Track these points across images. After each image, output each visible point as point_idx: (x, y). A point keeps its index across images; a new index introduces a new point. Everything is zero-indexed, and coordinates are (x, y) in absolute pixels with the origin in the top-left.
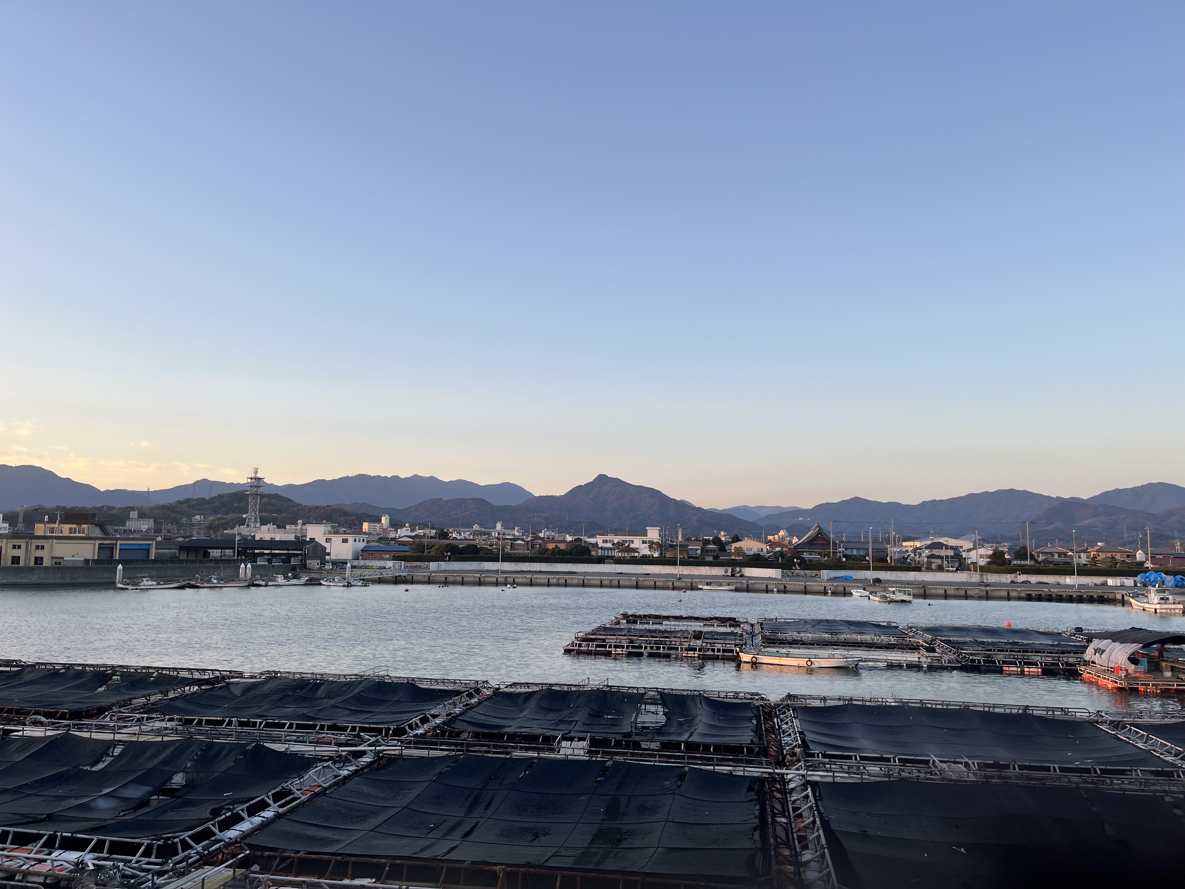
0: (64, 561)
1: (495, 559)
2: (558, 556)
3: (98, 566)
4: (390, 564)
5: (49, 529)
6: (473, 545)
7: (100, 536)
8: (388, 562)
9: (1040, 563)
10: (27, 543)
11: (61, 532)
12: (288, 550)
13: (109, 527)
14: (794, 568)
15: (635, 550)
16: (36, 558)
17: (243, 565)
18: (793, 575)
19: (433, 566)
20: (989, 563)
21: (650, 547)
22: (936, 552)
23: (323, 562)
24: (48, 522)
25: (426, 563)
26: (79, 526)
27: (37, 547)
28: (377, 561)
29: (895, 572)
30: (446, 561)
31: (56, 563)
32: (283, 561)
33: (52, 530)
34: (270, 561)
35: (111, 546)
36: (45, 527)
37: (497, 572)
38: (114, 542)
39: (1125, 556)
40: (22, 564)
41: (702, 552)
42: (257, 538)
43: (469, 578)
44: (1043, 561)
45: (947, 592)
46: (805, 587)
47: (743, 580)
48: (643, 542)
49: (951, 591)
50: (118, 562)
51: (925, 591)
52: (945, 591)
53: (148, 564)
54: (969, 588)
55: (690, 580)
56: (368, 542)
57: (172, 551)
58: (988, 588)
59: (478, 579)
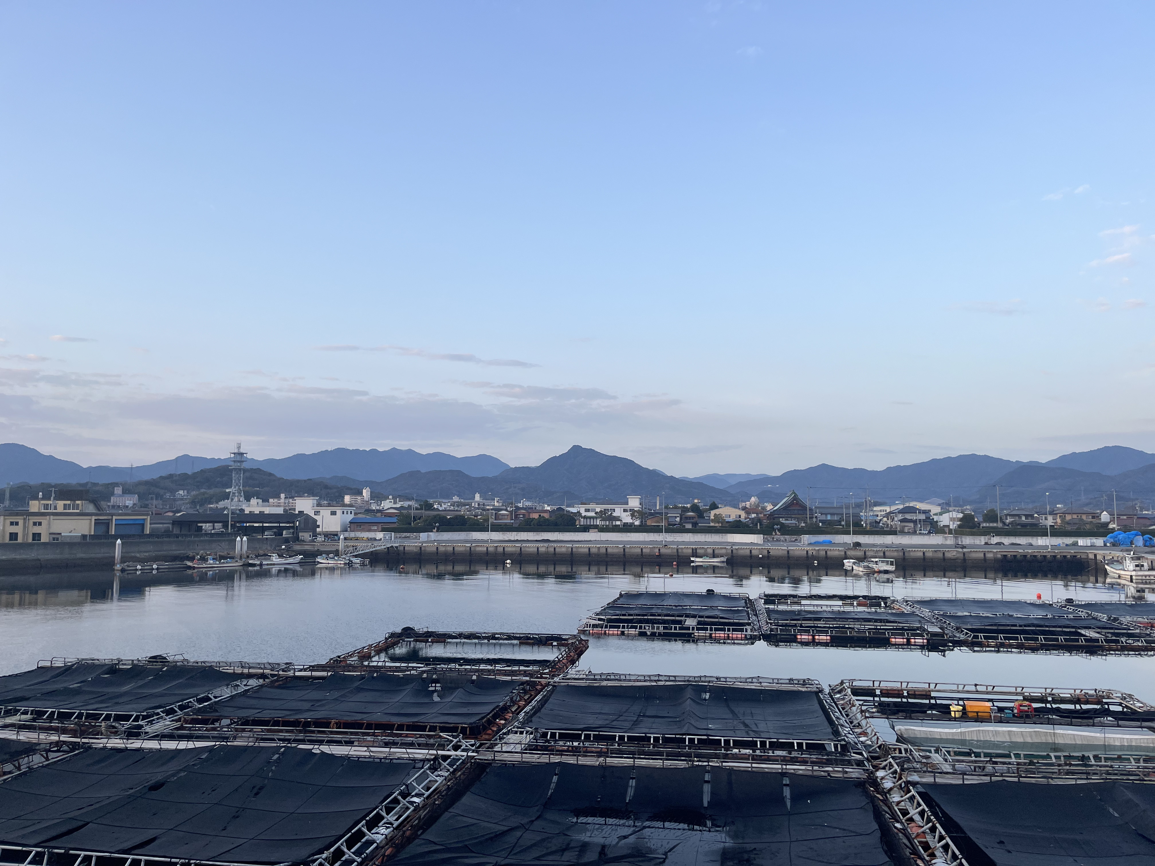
0: (62, 537)
1: (484, 529)
2: (543, 525)
3: (96, 541)
4: (380, 535)
5: (43, 505)
6: (459, 516)
7: (94, 511)
8: (378, 533)
9: (1008, 525)
10: (24, 519)
11: (55, 508)
12: (279, 523)
13: (102, 502)
14: (774, 533)
15: (617, 519)
16: (34, 534)
17: (238, 539)
18: (773, 541)
19: (423, 536)
20: (959, 526)
21: (632, 516)
22: (908, 516)
23: (315, 535)
24: (43, 499)
25: (415, 534)
26: (72, 502)
27: (35, 524)
28: (367, 533)
29: (873, 536)
30: (435, 531)
31: (54, 539)
32: (275, 534)
33: (46, 507)
34: (262, 534)
35: (107, 521)
36: (40, 503)
37: (486, 541)
38: (110, 517)
39: (1091, 517)
40: (20, 540)
41: (681, 519)
42: (247, 512)
43: (460, 548)
44: (1011, 523)
45: (926, 554)
46: (788, 551)
47: (727, 545)
48: (625, 511)
49: (929, 554)
50: (116, 537)
51: (904, 553)
52: (924, 553)
53: (144, 539)
54: (947, 550)
55: (676, 546)
56: (356, 514)
57: (165, 525)
58: (965, 550)
59: (469, 549)
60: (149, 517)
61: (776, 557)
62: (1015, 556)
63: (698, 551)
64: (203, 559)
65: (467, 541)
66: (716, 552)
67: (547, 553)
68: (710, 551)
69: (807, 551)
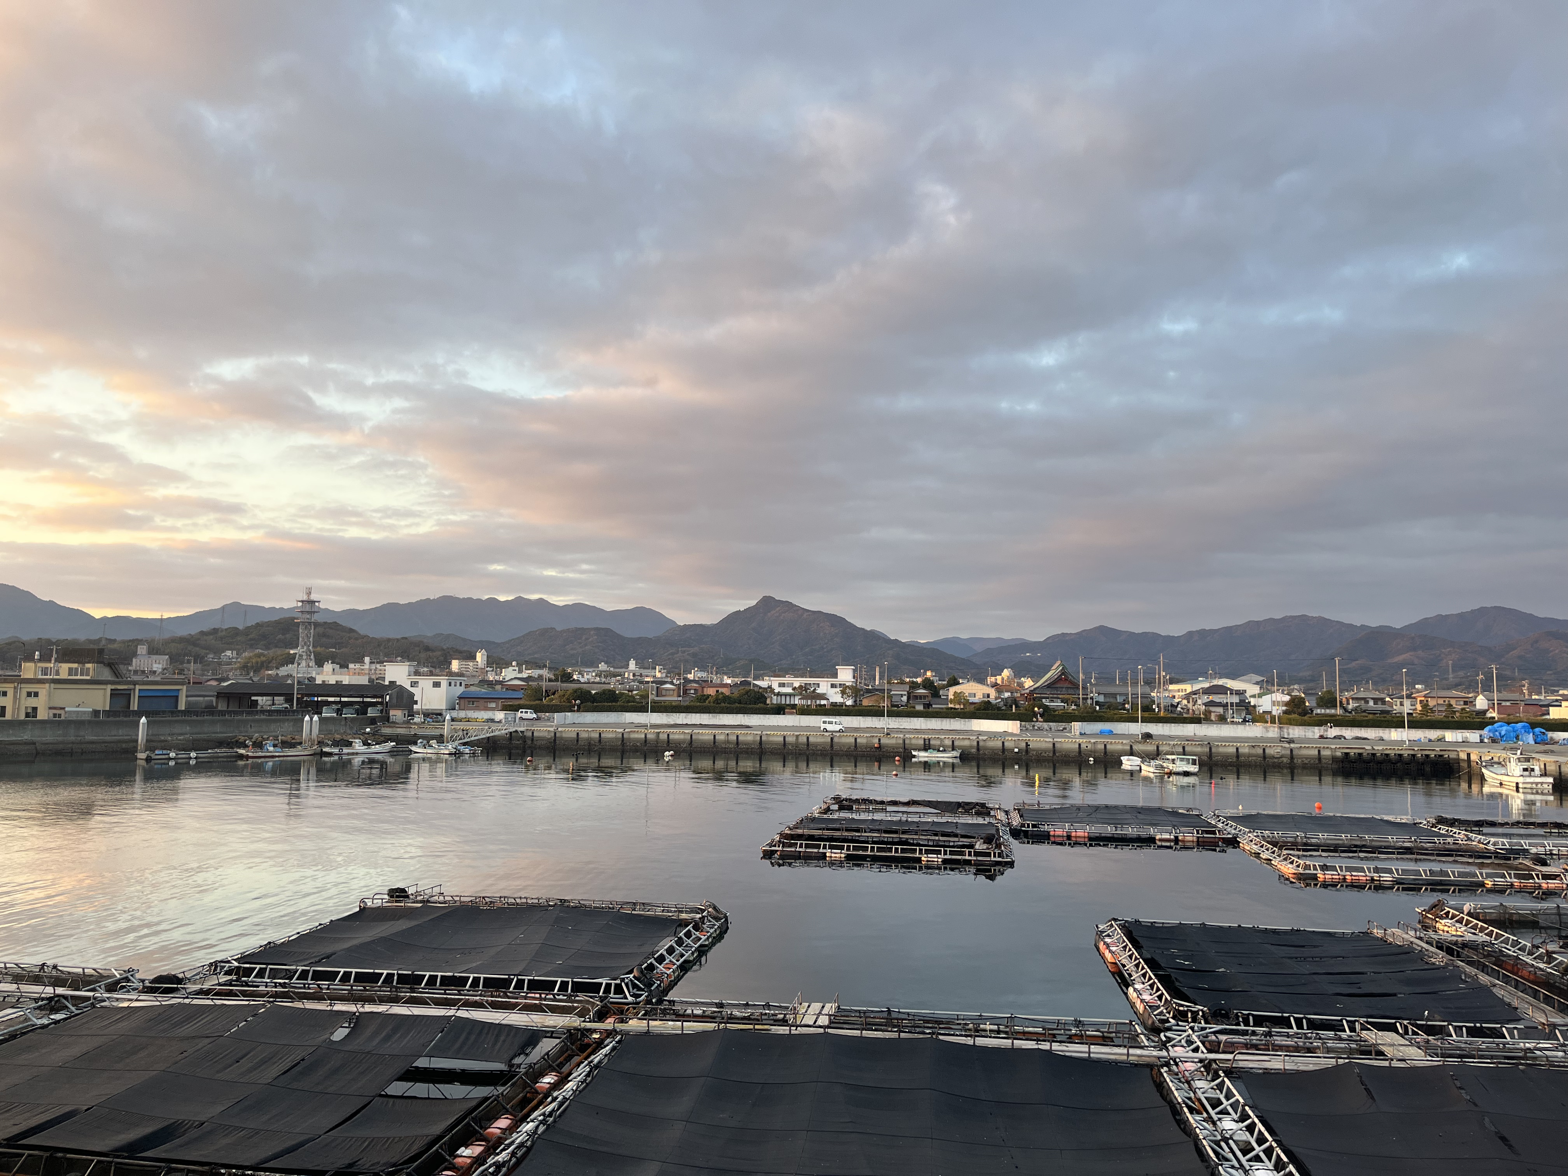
0: (66, 712)
1: (641, 708)
2: (723, 705)
3: (111, 719)
4: (500, 715)
5: (40, 669)
6: (610, 691)
7: (110, 678)
8: (497, 713)
9: (1350, 712)
10: (15, 688)
11: (57, 673)
12: (362, 696)
13: (121, 667)
14: (1035, 719)
15: (823, 697)
16: (26, 708)
17: (307, 718)
18: (1034, 729)
19: (558, 717)
20: (1285, 712)
21: (843, 693)
22: (1217, 698)
23: (412, 714)
24: (40, 660)
25: (547, 714)
26: (81, 665)
27: (29, 694)
28: (483, 712)
29: (1169, 725)
30: (574, 711)
31: (55, 715)
32: (357, 712)
33: (45, 671)
34: (339, 712)
35: (128, 692)
36: (35, 666)
37: (645, 726)
38: (132, 687)
39: (1462, 703)
40: (8, 716)
41: (909, 698)
42: (319, 681)
43: (608, 735)
44: (1355, 709)
45: (1240, 750)
46: (1054, 744)
47: (972, 735)
48: (833, 686)
49: (1245, 750)
50: (139, 714)
51: (1210, 749)
52: (1237, 749)
53: (178, 716)
54: (1269, 745)
55: (902, 736)
56: (467, 686)
57: (206, 698)
58: (1292, 745)
59: (621, 736)
60: (185, 687)
61: (1036, 750)
62: (1360, 754)
63: (932, 742)
64: (258, 745)
65: (617, 725)
66: (956, 743)
67: (728, 742)
68: (948, 742)
69: (1080, 745)
